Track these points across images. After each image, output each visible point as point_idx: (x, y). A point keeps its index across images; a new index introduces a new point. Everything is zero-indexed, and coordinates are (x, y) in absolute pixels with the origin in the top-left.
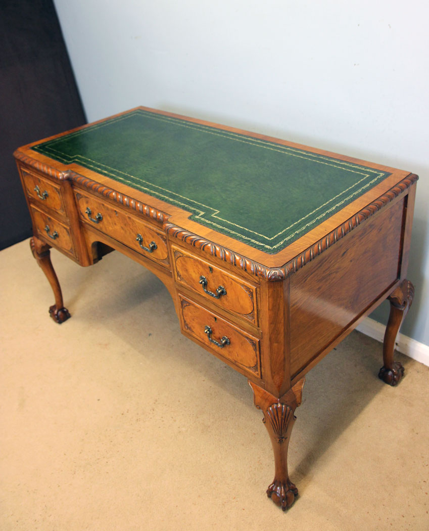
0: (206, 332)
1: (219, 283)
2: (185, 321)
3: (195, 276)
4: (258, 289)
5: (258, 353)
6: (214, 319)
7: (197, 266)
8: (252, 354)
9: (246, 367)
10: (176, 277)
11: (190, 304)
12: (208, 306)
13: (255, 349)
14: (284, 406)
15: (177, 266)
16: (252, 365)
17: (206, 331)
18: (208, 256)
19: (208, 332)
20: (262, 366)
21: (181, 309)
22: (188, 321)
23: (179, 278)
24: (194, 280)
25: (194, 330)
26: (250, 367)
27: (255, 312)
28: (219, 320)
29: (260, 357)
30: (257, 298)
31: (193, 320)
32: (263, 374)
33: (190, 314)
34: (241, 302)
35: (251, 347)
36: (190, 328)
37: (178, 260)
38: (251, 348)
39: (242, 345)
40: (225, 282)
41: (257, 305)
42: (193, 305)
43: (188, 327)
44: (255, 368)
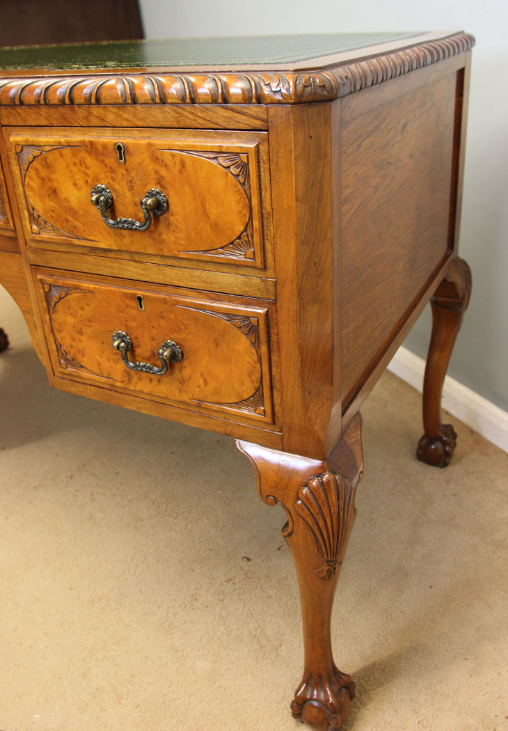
0: (118, 347)
1: (145, 185)
2: (59, 347)
3: (76, 195)
4: (263, 148)
5: (264, 349)
6: (135, 304)
7: (82, 163)
8: (247, 358)
9: (229, 405)
10: (27, 223)
11: (69, 289)
12: (116, 273)
13: (256, 344)
14: (337, 477)
15: (29, 193)
16: (248, 391)
17: (116, 344)
18: (111, 117)
19: (122, 344)
20: (277, 385)
21: (47, 317)
22: (66, 342)
23: (35, 227)
24: (74, 213)
25: (85, 361)
26: (241, 403)
27: (256, 224)
28: (149, 298)
29: (270, 360)
30: (259, 176)
31: (81, 333)
32: (277, 408)
33: (71, 320)
34: (213, 211)
35: (244, 338)
36: (72, 362)
37: (32, 173)
38: (243, 343)
39: (217, 344)
40: (163, 172)
41: (261, 201)
42: (77, 288)
43: (66, 360)
44: (256, 399)
